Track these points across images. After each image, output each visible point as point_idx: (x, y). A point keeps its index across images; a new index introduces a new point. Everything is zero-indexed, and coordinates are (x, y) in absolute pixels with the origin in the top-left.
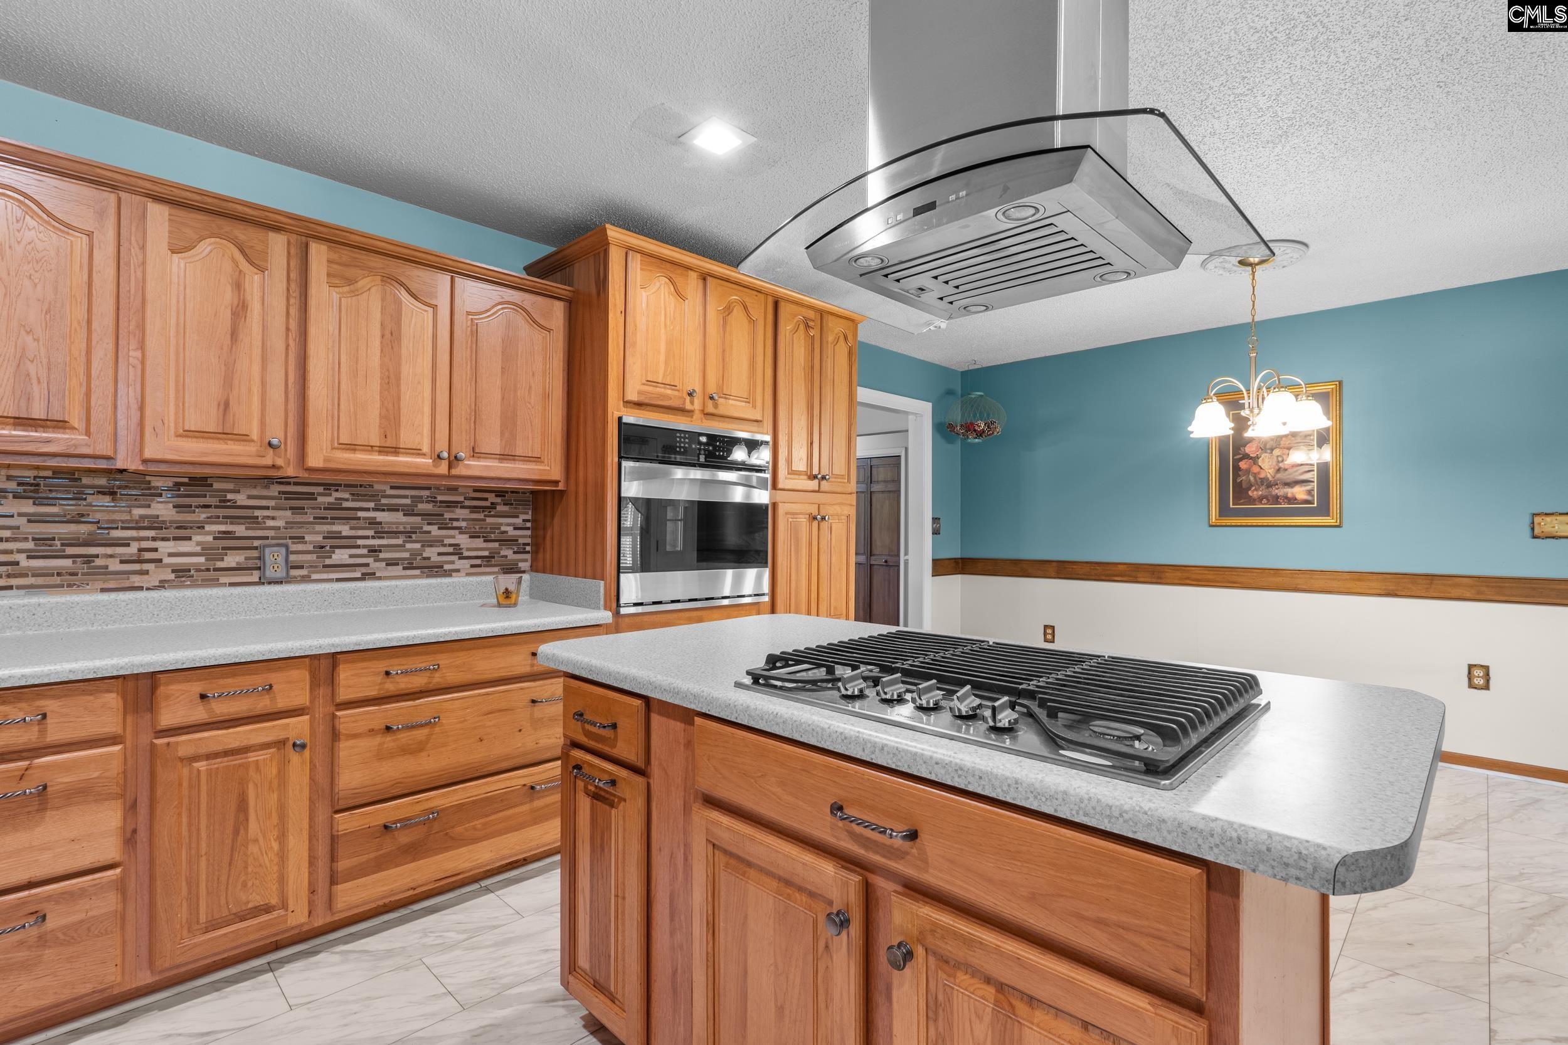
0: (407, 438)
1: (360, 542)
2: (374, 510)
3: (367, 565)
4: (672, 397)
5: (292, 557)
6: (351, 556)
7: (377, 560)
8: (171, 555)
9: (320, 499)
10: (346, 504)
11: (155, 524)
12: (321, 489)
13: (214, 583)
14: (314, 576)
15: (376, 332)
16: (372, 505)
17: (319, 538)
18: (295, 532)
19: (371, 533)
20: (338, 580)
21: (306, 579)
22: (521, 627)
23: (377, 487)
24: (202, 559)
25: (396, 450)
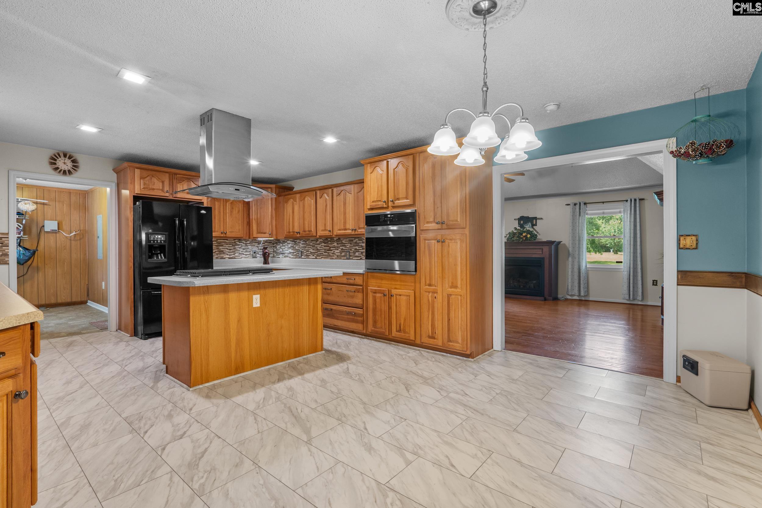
0: (348, 226)
1: (360, 251)
2: (362, 243)
3: (361, 256)
4: (380, 204)
5: (350, 254)
6: (359, 254)
7: (362, 255)
8: (337, 253)
9: (354, 241)
10: (358, 242)
11: (334, 247)
12: (354, 239)
13: (340, 259)
14: (353, 258)
15: (342, 203)
16: (361, 242)
17: (354, 250)
18: (350, 248)
19: (361, 249)
20: (357, 259)
21: (352, 259)
22: (348, 271)
23: (362, 237)
24: (339, 254)
25: (346, 229)
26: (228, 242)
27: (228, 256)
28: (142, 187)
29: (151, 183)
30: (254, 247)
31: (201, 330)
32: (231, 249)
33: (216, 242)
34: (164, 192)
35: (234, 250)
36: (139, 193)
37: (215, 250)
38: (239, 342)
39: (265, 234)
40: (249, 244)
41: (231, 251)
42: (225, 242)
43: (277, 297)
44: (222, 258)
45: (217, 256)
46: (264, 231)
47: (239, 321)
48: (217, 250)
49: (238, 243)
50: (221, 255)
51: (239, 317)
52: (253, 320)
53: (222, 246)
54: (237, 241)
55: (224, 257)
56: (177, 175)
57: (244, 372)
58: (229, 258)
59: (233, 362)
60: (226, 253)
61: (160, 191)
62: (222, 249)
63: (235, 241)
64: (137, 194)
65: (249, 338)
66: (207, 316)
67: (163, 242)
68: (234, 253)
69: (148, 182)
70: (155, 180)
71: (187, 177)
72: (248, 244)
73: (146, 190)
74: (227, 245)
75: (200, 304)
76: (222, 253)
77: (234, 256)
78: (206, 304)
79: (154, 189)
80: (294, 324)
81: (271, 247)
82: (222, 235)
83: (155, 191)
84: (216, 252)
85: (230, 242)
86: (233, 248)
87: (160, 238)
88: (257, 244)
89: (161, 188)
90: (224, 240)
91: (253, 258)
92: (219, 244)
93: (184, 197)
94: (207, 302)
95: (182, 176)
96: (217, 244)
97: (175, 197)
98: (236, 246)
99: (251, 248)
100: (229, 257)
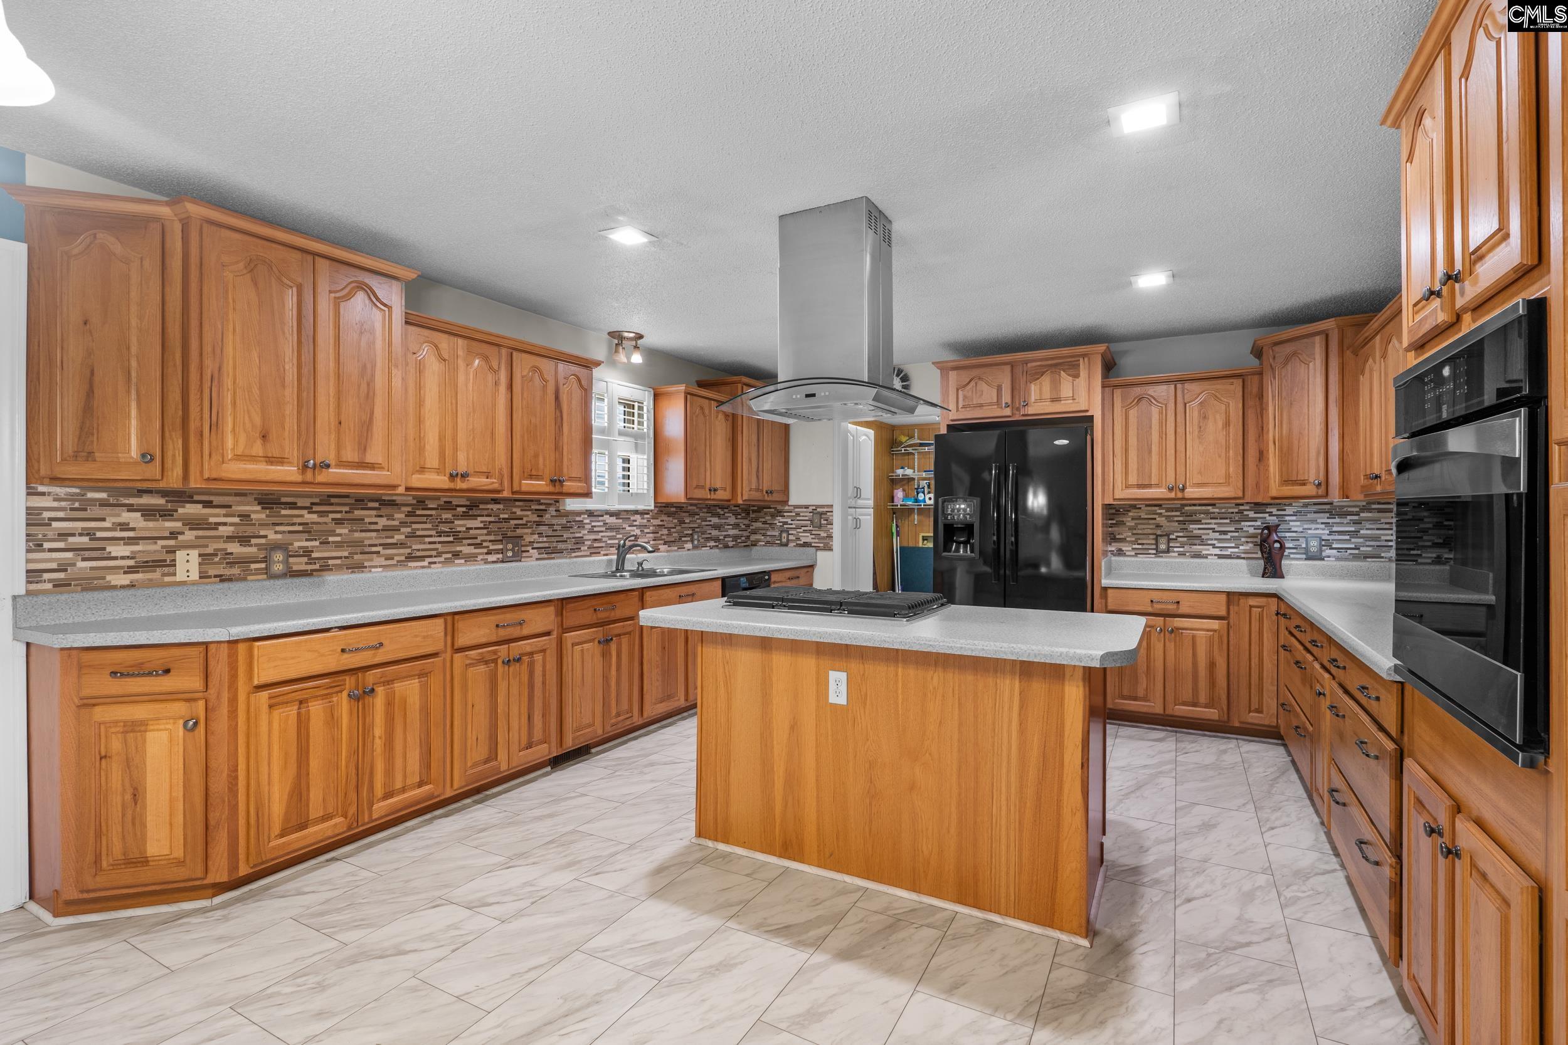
26: (1217, 510)
27: (1217, 551)
28: (960, 406)
29: (976, 393)
30: (1313, 526)
31: (716, 722)
32: (1225, 533)
33: (1178, 513)
34: (1002, 408)
35: (1237, 534)
36: (955, 418)
37: (1176, 534)
38: (792, 780)
39: (1304, 484)
40: (1294, 518)
41: (1228, 537)
42: (1207, 513)
43: (900, 692)
44: (1198, 555)
45: (1181, 549)
46: (1301, 477)
47: (794, 727)
48: (1181, 534)
49: (1252, 514)
50: (1195, 547)
51: (794, 718)
52: (830, 737)
53: (1199, 522)
54: (1247, 507)
55: (1204, 552)
56: (1029, 365)
57: (803, 862)
58: (1220, 557)
59: (777, 824)
60: (1210, 542)
61: (993, 407)
62: (1195, 532)
63: (1241, 508)
64: (952, 420)
65: (817, 780)
66: (728, 693)
67: (968, 517)
68: (1238, 542)
69: (970, 393)
70: (983, 386)
71: (1050, 362)
72: (1287, 518)
73: (968, 409)
74: (1213, 521)
75: (716, 665)
76: (1197, 542)
77: (1236, 550)
78: (726, 668)
79: (981, 406)
80: (960, 795)
81: (1387, 526)
82: (1172, 495)
83: (984, 408)
84: (1180, 539)
85: (1223, 511)
86: (1233, 529)
87: (965, 510)
88: (1328, 515)
89: (995, 400)
90: (1204, 508)
91: (1306, 559)
92: (1189, 518)
93: (1042, 412)
94: (728, 663)
95: (1039, 363)
96: (1181, 519)
97: (1023, 415)
98: (1243, 523)
99: (1300, 529)
100: (1219, 553)
